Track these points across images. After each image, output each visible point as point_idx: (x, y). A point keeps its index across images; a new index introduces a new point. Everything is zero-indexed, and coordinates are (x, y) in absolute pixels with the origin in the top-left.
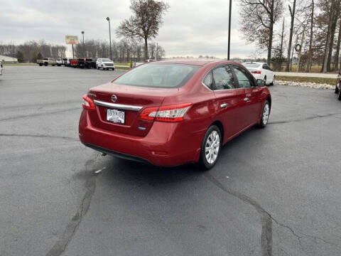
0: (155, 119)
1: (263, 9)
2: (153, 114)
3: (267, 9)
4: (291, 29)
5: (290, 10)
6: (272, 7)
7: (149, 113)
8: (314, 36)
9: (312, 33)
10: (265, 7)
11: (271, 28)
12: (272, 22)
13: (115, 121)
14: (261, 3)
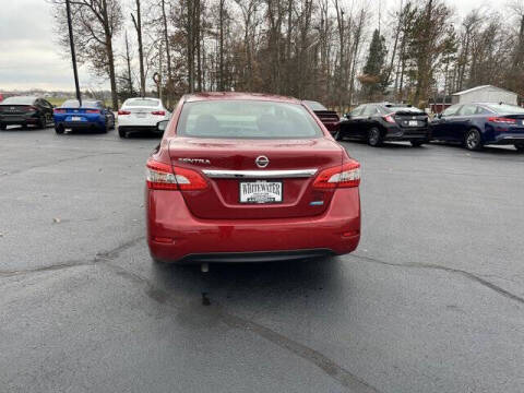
0: (337, 185)
1: (91, 13)
2: (334, 179)
3: (98, 15)
4: (140, 50)
5: (134, 20)
6: (104, 12)
7: (329, 176)
8: (172, 63)
9: (169, 57)
10: (94, 11)
11: (108, 45)
12: (109, 36)
13: (261, 200)
14: (87, 4)
